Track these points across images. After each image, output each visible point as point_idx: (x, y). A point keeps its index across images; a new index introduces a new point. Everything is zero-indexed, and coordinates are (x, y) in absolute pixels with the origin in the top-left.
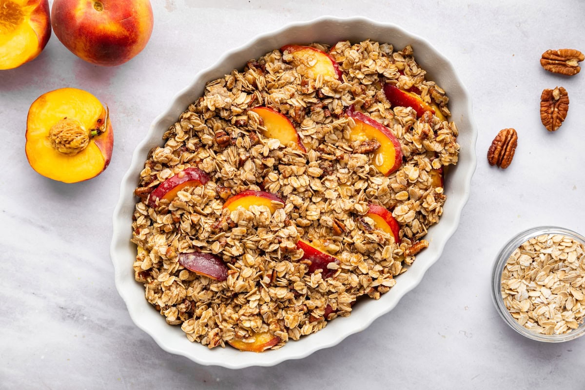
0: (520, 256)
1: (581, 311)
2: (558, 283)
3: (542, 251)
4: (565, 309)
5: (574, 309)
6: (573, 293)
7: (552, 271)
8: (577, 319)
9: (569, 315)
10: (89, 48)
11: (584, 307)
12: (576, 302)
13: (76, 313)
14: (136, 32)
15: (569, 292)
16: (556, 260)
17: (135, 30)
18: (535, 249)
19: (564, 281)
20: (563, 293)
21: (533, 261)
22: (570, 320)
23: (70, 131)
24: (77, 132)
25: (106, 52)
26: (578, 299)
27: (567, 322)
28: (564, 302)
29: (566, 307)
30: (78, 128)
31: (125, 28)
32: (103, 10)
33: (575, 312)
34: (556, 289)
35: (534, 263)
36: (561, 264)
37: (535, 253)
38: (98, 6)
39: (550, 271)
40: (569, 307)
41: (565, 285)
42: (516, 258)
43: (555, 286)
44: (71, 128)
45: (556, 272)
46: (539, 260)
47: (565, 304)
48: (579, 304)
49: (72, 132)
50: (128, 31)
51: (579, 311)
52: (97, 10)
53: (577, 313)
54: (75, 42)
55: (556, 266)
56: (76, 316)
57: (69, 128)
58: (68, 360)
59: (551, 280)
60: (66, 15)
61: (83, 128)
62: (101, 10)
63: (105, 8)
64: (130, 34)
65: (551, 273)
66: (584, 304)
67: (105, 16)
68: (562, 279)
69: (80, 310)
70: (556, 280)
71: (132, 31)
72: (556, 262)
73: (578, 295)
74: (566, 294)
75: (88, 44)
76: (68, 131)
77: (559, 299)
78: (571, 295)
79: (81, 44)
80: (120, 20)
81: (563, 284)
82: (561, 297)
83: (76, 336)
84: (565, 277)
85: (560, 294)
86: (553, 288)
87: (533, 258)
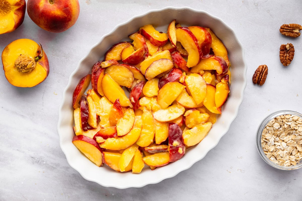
0: (274, 123)
1: (299, 157)
2: (291, 141)
3: (286, 123)
4: (291, 154)
5: (296, 155)
6: (297, 147)
7: (289, 134)
8: (296, 160)
9: (293, 158)
10: (46, 23)
11: (301, 155)
12: (298, 152)
13: (40, 160)
14: (71, 15)
15: (295, 146)
16: (292, 129)
17: (70, 14)
18: (283, 121)
19: (295, 140)
20: (292, 146)
21: (281, 127)
22: (293, 160)
23: (25, 61)
24: (28, 60)
25: (55, 25)
26: (299, 150)
27: (291, 161)
28: (292, 151)
29: (292, 153)
30: (29, 58)
31: (65, 13)
32: (54, 4)
33: (296, 157)
34: (289, 143)
35: (280, 128)
36: (294, 131)
37: (283, 123)
38: (51, 1)
39: (288, 134)
40: (293, 154)
41: (294, 142)
42: (272, 123)
43: (289, 142)
44: (25, 59)
45: (291, 135)
46: (284, 127)
47: (292, 152)
48: (299, 153)
49: (26, 61)
50: (66, 14)
51: (298, 157)
52: (51, 4)
53: (297, 157)
54: (39, 20)
55: (292, 132)
56: (40, 162)
57: (24, 59)
58: (36, 184)
59: (288, 138)
60: (35, 6)
61: (31, 57)
62: (53, 4)
63: (55, 3)
64: (68, 16)
65: (288, 135)
66: (301, 154)
67: (55, 7)
68: (293, 139)
69: (42, 159)
70: (290, 139)
71: (69, 14)
72: (292, 130)
73: (299, 149)
74: (294, 147)
75: (46, 21)
76: (24, 61)
77: (289, 149)
78: (296, 148)
79: (42, 21)
80: (62, 9)
81: (293, 141)
82: (291, 148)
83: (39, 172)
84: (295, 138)
85: (290, 146)
86: (288, 143)
87: (281, 126)
